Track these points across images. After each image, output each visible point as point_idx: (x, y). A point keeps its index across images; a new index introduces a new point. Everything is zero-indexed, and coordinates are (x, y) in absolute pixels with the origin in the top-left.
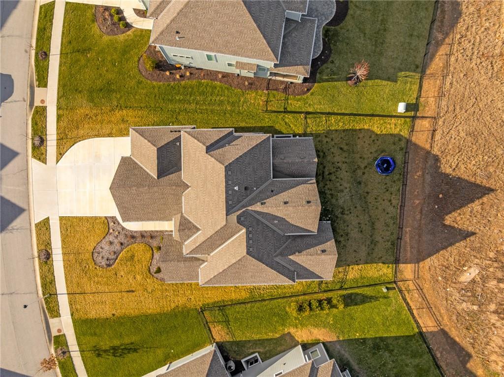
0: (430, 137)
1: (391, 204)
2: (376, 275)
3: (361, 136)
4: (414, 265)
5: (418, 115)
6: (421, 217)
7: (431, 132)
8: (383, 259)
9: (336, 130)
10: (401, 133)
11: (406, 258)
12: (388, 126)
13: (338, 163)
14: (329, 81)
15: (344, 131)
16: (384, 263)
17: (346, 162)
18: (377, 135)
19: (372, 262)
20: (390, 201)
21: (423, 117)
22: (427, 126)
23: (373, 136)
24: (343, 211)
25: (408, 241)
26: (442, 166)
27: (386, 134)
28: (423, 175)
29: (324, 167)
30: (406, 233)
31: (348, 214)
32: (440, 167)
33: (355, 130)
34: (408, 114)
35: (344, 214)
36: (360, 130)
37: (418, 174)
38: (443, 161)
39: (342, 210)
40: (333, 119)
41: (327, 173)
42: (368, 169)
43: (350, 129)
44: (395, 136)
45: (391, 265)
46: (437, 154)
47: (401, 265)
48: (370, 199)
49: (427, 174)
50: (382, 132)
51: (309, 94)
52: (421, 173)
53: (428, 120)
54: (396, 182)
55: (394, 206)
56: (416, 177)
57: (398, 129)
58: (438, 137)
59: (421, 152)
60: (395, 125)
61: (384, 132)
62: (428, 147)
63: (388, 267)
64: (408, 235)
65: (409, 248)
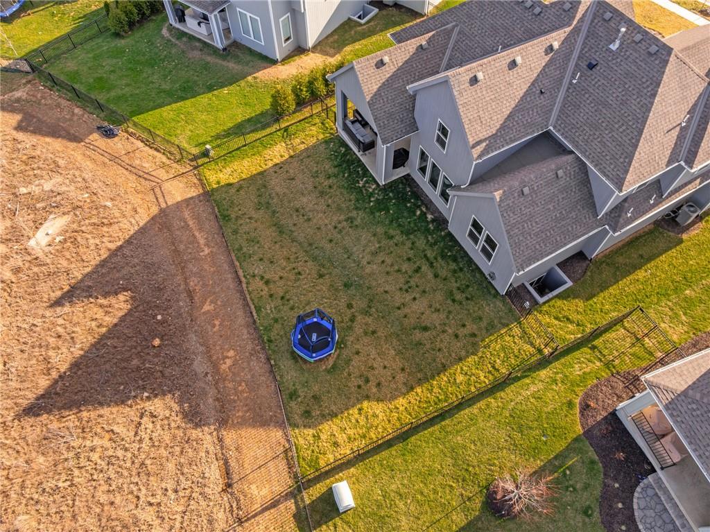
0: (233, 463)
1: (262, 278)
2: (236, 165)
3: (401, 377)
4: (169, 203)
5: (291, 504)
6: (187, 284)
7: (235, 477)
8: (233, 190)
9: (460, 359)
10: (311, 431)
11: (190, 207)
12: (351, 432)
13: (415, 299)
14: (556, 458)
15: (444, 368)
16: (230, 185)
17: (399, 308)
18: (367, 397)
19: (253, 178)
20: (267, 282)
21: (274, 505)
22: (253, 487)
23: (374, 390)
24: (352, 222)
25: (197, 234)
26: (176, 407)
27: (347, 409)
28: (215, 366)
29: (436, 276)
30: (207, 245)
31: (340, 223)
32: (180, 403)
33: (420, 382)
34: (317, 491)
35: (346, 220)
36: (412, 388)
37: (229, 362)
38: (178, 420)
39: (356, 223)
40: (485, 379)
41: (425, 268)
42: (346, 319)
43: (433, 377)
44: (323, 416)
45: (215, 186)
46: (199, 430)
47: (194, 194)
48: (310, 268)
49: (207, 374)
50: (360, 410)
51: (577, 401)
52: (223, 367)
53: (257, 507)
54: (272, 321)
55: (254, 276)
56: (231, 353)
57: (323, 437)
58: (214, 473)
59: (240, 414)
60: (336, 444)
61: (354, 411)
62: (230, 437)
63: (218, 183)
64: (202, 242)
65: (191, 223)
